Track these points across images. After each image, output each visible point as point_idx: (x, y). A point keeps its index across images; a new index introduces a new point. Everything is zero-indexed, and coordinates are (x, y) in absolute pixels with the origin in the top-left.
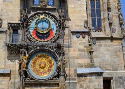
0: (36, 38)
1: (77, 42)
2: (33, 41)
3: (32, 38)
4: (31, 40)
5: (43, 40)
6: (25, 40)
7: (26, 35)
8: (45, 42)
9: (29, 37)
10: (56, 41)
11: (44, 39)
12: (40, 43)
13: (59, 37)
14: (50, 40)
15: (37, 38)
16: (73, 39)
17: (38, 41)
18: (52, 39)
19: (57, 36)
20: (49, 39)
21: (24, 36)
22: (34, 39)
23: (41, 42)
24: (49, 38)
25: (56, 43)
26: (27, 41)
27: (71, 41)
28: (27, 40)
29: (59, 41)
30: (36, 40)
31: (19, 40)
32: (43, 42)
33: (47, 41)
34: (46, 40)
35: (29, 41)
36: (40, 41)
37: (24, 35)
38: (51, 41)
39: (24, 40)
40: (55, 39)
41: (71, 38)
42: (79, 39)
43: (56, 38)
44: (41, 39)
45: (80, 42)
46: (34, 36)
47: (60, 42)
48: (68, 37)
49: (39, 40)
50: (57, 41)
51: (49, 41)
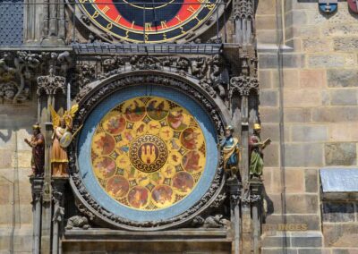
0: (117, 21)
1: (322, 36)
2: (98, 33)
3: (92, 18)
4: (91, 28)
5: (148, 30)
6: (62, 33)
7: (66, 6)
8: (160, 37)
9: (78, 15)
10: (213, 30)
11: (156, 25)
12: (137, 42)
13: (228, 11)
14: (186, 27)
15: (119, 17)
16: (305, 22)
17: (122, 33)
18: (194, 22)
19: (221, 10)
20: (180, 25)
21: (53, 13)
22: (105, 23)
23: (140, 37)
24: (177, 17)
25: (213, 42)
26: (70, 37)
27: (290, 34)
28: (72, 29)
29: (228, 32)
30: (115, 29)
31: (29, 30)
32: (152, 37)
33: (170, 35)
34: (164, 28)
35: (79, 36)
36: (132, 35)
37: (53, 7)
38: (190, 32)
39: (53, 28)
40: (208, 23)
41: (289, 19)
42: (334, 18)
43: (215, 18)
44: (140, 24)
45: (339, 34)
46: (103, 11)
47: (237, 36)
48: (278, 9)
49: (131, 28)
50: (221, 34)
51: (177, 32)
